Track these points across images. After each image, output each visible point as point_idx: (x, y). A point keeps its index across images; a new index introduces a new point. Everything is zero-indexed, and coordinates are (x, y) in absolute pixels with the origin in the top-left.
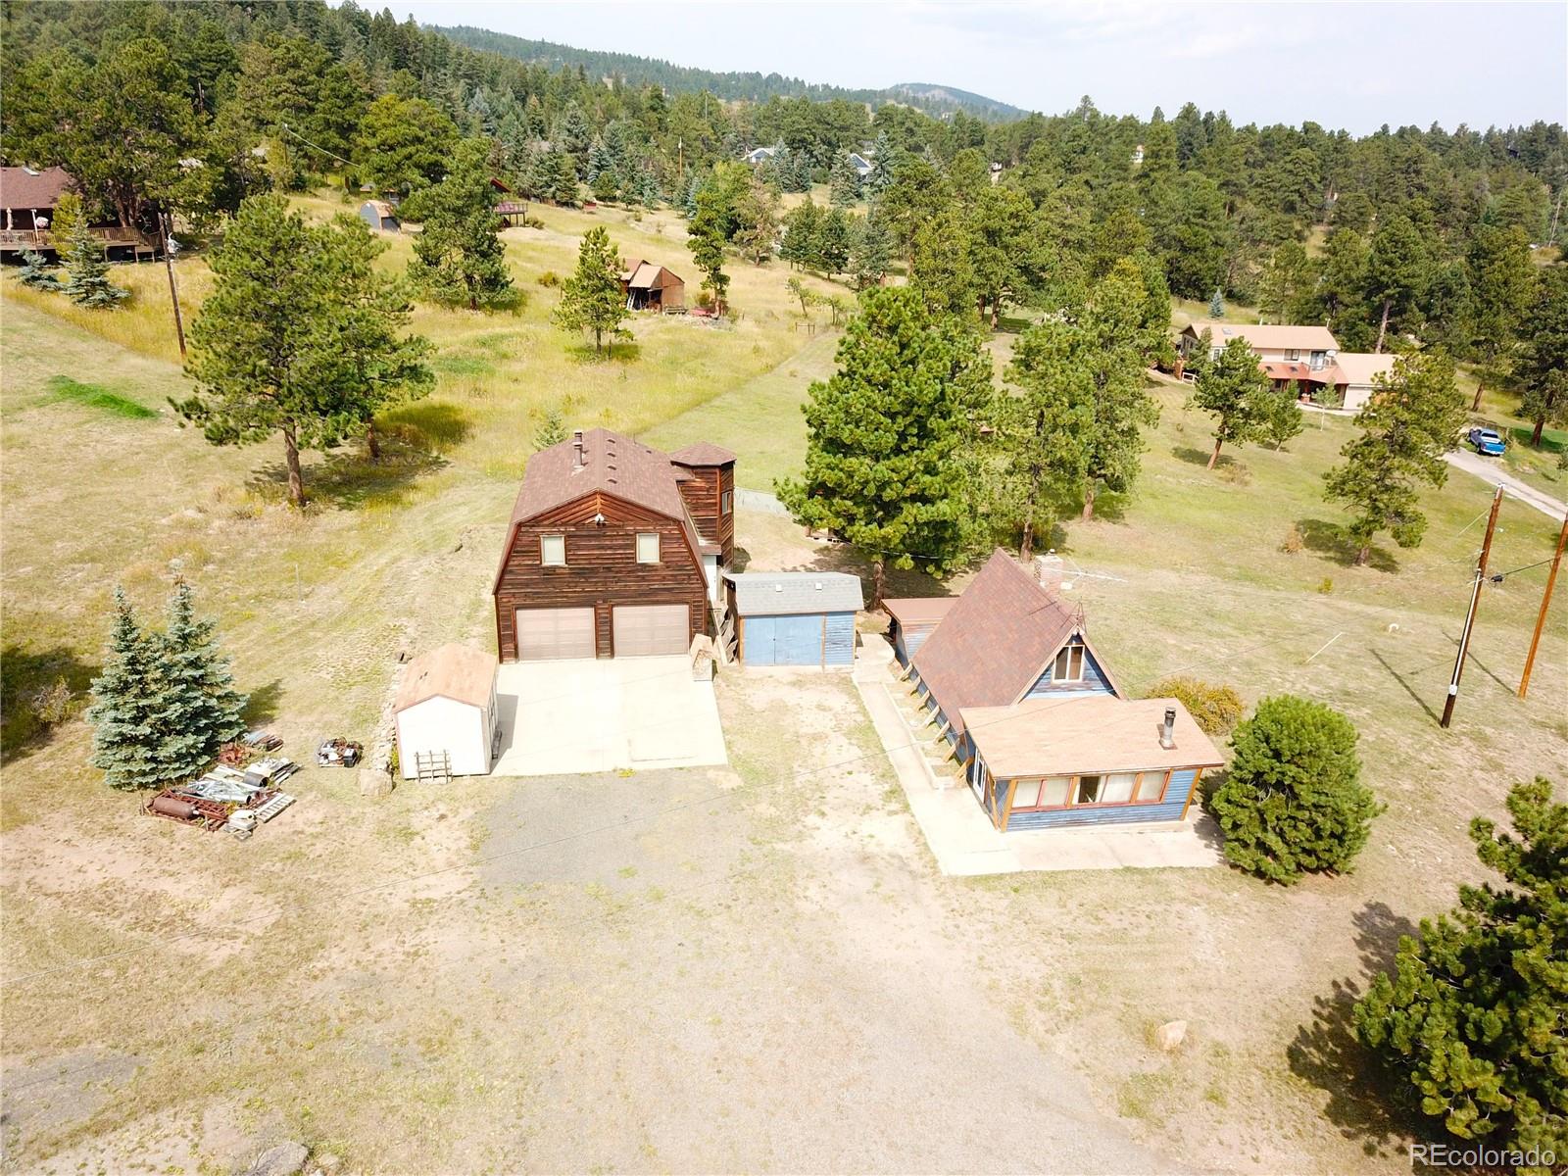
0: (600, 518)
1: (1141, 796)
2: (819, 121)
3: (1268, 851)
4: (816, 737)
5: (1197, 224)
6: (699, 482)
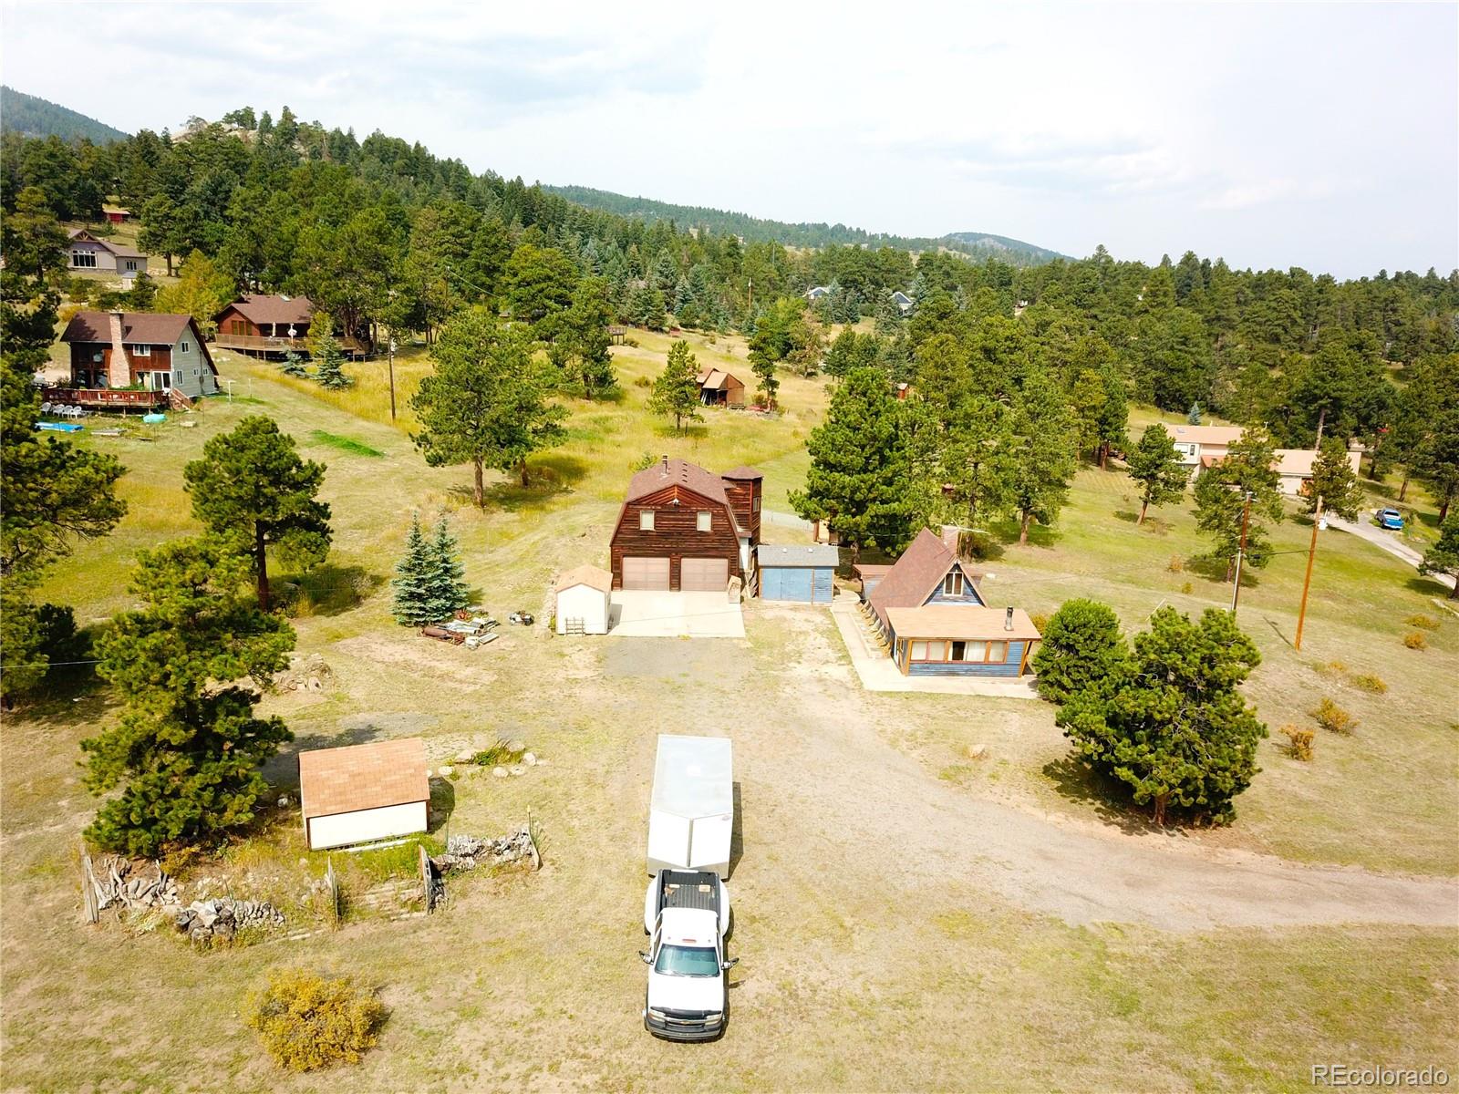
0: (676, 501)
1: (992, 659)
2: (868, 266)
4: (802, 633)
5: (1180, 350)
6: (738, 490)
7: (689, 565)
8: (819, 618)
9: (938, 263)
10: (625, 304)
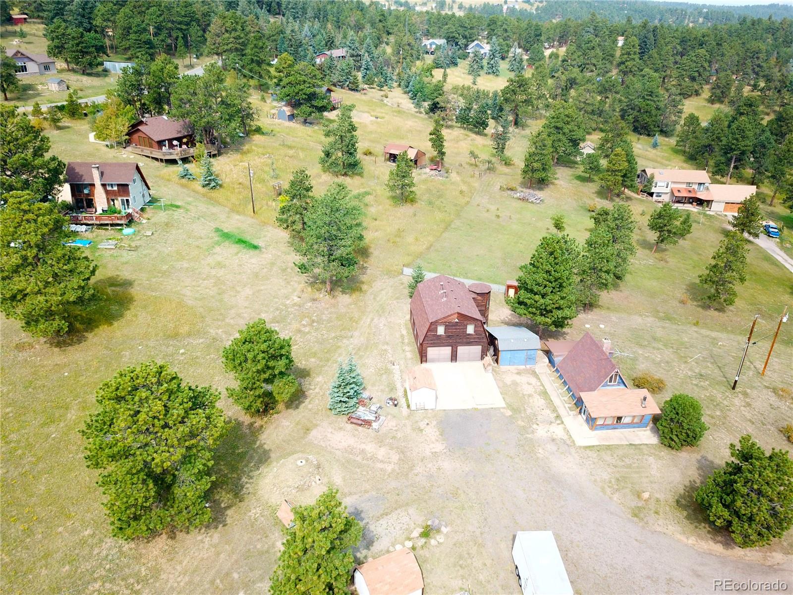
0: (457, 320)
1: (635, 421)
2: (461, 26)
3: (672, 440)
4: (530, 396)
6: (479, 298)
7: (461, 350)
8: (533, 380)
9: (500, 23)
10: (334, 74)
